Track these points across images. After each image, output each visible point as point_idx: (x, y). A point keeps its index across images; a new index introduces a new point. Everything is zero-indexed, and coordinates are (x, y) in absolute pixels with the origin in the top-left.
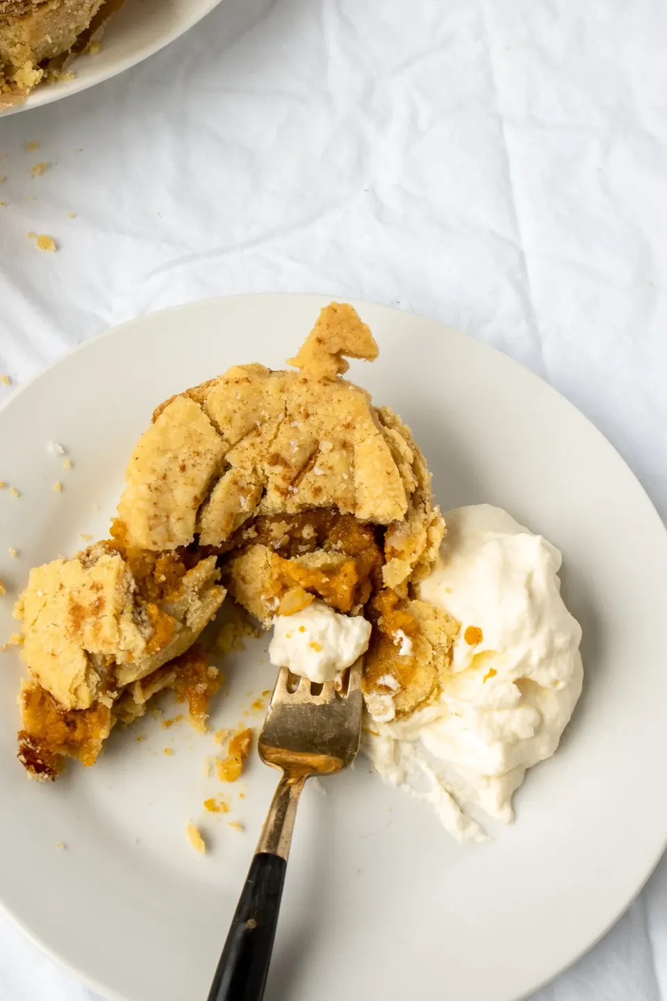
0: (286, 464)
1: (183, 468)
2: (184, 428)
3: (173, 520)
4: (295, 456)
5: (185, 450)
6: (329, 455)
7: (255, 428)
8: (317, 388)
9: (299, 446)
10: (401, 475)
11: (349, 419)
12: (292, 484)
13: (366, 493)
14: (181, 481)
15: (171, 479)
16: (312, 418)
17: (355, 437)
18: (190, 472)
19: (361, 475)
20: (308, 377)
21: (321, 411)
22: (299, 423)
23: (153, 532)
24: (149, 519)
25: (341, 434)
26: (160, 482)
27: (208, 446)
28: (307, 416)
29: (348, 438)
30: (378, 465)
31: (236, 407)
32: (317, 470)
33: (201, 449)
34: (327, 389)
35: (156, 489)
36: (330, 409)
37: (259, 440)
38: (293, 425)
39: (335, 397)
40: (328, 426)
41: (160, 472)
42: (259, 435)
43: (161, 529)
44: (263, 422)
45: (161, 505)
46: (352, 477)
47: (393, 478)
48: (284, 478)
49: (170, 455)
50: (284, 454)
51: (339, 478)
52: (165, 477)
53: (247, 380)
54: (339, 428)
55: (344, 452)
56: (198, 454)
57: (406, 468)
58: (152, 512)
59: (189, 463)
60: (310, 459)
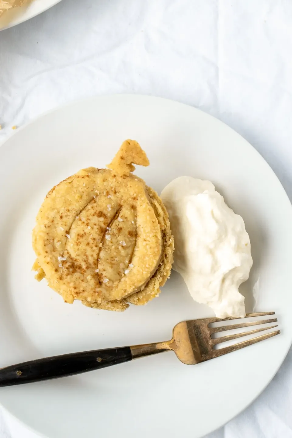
0: (105, 216)
1: (61, 217)
2: (63, 198)
3: (55, 241)
4: (109, 212)
5: (63, 209)
6: (126, 212)
7: (93, 199)
8: (120, 179)
9: (112, 208)
10: (159, 223)
11: (135, 195)
12: (108, 226)
13: (142, 230)
14: (60, 223)
15: (55, 222)
16: (117, 194)
17: (138, 204)
18: (64, 219)
19: (140, 221)
20: (116, 174)
21: (122, 190)
22: (112, 196)
23: (46, 247)
24: (44, 241)
25: (131, 202)
26: (50, 224)
27: (74, 207)
28: (116, 193)
29: (135, 204)
30: (148, 217)
31: (83, 190)
32: (120, 219)
33: (70, 208)
34: (125, 180)
35: (49, 227)
36: (126, 190)
37: (95, 205)
38: (109, 197)
39: (129, 184)
40: (125, 198)
41: (51, 219)
42: (95, 202)
43: (50, 246)
44: (97, 196)
45: (50, 235)
46: (136, 223)
47: (155, 224)
48: (104, 223)
49: (56, 211)
50: (105, 212)
51: (130, 223)
52: (53, 221)
53: (88, 176)
54: (130, 199)
55: (132, 210)
56: (68, 211)
57: (161, 219)
58: (46, 238)
59: (64, 215)
60: (117, 213)
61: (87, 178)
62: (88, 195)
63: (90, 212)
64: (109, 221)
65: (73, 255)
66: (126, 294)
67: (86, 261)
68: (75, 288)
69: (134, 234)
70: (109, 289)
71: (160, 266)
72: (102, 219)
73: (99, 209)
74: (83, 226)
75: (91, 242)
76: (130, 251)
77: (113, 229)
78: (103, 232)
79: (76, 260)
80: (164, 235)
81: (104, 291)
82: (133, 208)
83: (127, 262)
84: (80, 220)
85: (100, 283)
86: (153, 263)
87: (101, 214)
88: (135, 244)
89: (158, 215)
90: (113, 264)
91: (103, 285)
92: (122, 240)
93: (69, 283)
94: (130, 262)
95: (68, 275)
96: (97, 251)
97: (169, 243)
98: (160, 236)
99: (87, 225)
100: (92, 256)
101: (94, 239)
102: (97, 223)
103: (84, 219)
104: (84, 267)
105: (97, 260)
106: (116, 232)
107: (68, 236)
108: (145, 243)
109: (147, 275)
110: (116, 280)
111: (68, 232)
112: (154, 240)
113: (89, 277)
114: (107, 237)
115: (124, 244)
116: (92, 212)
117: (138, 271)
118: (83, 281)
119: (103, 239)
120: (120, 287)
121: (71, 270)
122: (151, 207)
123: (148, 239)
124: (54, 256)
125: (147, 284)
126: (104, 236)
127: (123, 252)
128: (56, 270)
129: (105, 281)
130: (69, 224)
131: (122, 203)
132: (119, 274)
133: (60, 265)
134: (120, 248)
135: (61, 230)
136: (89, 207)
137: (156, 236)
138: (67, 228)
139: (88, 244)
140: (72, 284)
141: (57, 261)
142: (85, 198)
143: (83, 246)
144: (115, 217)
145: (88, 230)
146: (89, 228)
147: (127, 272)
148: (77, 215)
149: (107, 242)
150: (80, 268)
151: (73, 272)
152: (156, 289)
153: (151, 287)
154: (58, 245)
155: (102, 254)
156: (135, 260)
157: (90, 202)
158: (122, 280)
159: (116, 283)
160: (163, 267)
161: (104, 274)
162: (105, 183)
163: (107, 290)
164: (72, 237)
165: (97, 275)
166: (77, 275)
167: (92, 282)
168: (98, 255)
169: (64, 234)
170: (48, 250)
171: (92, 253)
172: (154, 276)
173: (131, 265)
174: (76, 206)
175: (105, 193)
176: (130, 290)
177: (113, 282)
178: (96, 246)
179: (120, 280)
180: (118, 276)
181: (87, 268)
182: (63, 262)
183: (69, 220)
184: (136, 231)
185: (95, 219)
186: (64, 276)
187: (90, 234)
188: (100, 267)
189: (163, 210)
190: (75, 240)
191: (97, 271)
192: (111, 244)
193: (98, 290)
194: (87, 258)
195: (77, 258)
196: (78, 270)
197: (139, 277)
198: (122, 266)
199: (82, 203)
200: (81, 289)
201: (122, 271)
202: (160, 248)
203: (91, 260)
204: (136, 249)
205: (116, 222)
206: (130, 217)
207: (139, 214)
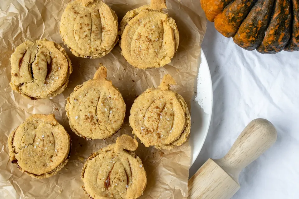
0: (159, 108)
1: (141, 110)
2: (141, 102)
3: (139, 121)
4: (161, 107)
5: (141, 107)
6: (168, 105)
7: (154, 101)
8: (164, 92)
9: (162, 104)
10: (183, 109)
11: (171, 98)
12: (161, 112)
13: (176, 113)
14: (140, 113)
15: (138, 112)
16: (164, 98)
17: (173, 101)
19: (175, 109)
20: (162, 90)
21: (165, 96)
22: (162, 100)
23: (135, 124)
24: (134, 121)
25: (170, 101)
26: (136, 114)
27: (146, 106)
28: (163, 98)
29: (171, 102)
30: (178, 107)
31: (149, 98)
32: (166, 109)
33: (144, 106)
34: (166, 92)
36: (167, 96)
38: (160, 100)
39: (168, 93)
40: (167, 100)
41: (136, 111)
42: (155, 103)
43: (137, 123)
44: (155, 100)
45: (137, 118)
46: (173, 109)
47: (181, 110)
48: (159, 111)
49: (138, 108)
50: (159, 106)
51: (170, 110)
52: (137, 112)
53: (150, 92)
54: (169, 100)
55: (171, 105)
57: (183, 107)
59: (142, 109)
60: (164, 106)
61: (150, 93)
62: (151, 100)
63: (152, 107)
64: (161, 110)
65: (147, 126)
66: (171, 141)
67: (153, 128)
68: (149, 140)
69: (172, 115)
70: (164, 139)
71: (185, 128)
72: (158, 110)
73: (156, 105)
74: (150, 113)
75: (154, 120)
76: (171, 122)
77: (163, 113)
78: (159, 115)
79: (148, 128)
80: (186, 115)
81: (161, 141)
82: (171, 103)
83: (171, 127)
84: (149, 111)
85: (160, 137)
86: (181, 127)
87: (157, 108)
88: (174, 119)
89: (182, 106)
90: (165, 129)
91: (161, 138)
92: (168, 118)
93: (146, 138)
94: (172, 127)
95: (146, 135)
96: (157, 124)
97: (188, 117)
98: (183, 114)
99: (152, 113)
100: (155, 126)
101: (155, 118)
102: (156, 111)
103: (150, 110)
104: (152, 131)
105: (158, 127)
106: (164, 114)
107: (144, 118)
108: (177, 119)
109: (179, 132)
110: (167, 136)
111: (144, 117)
112: (181, 117)
113: (155, 135)
114: (161, 117)
115: (169, 120)
116: (154, 107)
117: (176, 131)
118: (152, 137)
119: (159, 118)
120: (168, 138)
121: (147, 132)
122: (179, 103)
123: (179, 116)
124: (139, 127)
125: (180, 136)
126: (159, 117)
127: (168, 123)
128: (140, 133)
129: (162, 136)
130: (144, 113)
131: (166, 102)
132: (168, 132)
133: (142, 131)
134: (167, 121)
135: (141, 116)
136: (152, 105)
137: (182, 115)
138: (144, 115)
139: (153, 121)
140: (148, 139)
141: (141, 129)
142: (150, 101)
143: (151, 122)
144: (163, 108)
145: (152, 115)
146: (153, 114)
147: (171, 131)
148: (147, 109)
149: (161, 119)
150: (150, 131)
151: (148, 133)
152: (184, 138)
153: (182, 137)
154: (140, 122)
155: (159, 125)
156: (174, 126)
157: (152, 103)
158: (169, 135)
159: (167, 137)
160: (186, 128)
161: (161, 133)
162: (158, 94)
163: (163, 140)
164: (146, 118)
165: (158, 134)
166: (150, 134)
167: (156, 137)
168: (158, 125)
169: (142, 117)
170: (136, 125)
171: (155, 125)
172: (183, 132)
173: (173, 128)
174: (147, 105)
175: (158, 98)
176: (173, 139)
177: (165, 136)
178: (156, 121)
179: (168, 135)
180: (167, 134)
181: (154, 131)
182: (143, 130)
183: (144, 111)
184: (173, 114)
185: (155, 110)
186: (144, 135)
187: (153, 116)
188: (159, 130)
189: (184, 103)
190: (147, 120)
191: (158, 132)
192: (163, 120)
193: (159, 140)
194: (153, 127)
195: (149, 127)
196: (150, 133)
197: (176, 133)
198: (168, 129)
199: (149, 103)
200: (152, 140)
201: (169, 131)
202: (184, 120)
203: (155, 128)
204: (174, 121)
205: (164, 110)
206: (170, 108)
207: (174, 106)
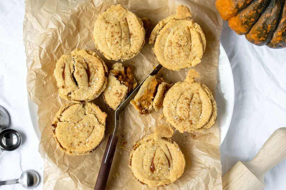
61: (178, 86)
62: (180, 92)
63: (182, 99)
64: (190, 100)
65: (180, 115)
66: (202, 125)
67: (185, 117)
68: (183, 127)
69: (200, 103)
70: (196, 125)
71: (212, 112)
72: (187, 100)
73: (185, 97)
74: (181, 104)
75: (185, 109)
76: (200, 109)
77: (192, 103)
78: (189, 105)
79: (181, 117)
80: (212, 101)
81: (194, 126)
82: (198, 93)
83: (200, 113)
84: (179, 102)
85: (192, 124)
86: (210, 112)
87: (186, 99)
88: (202, 106)
89: (207, 94)
90: (195, 116)
91: (193, 124)
92: (197, 106)
93: (180, 126)
94: (201, 113)
95: (179, 123)
96: (188, 112)
97: (214, 103)
98: (210, 102)
99: (182, 103)
100: (187, 114)
101: (186, 108)
102: (186, 102)
103: (181, 102)
104: (185, 119)
105: (189, 115)
106: (193, 104)
107: (176, 109)
108: (205, 105)
109: (208, 117)
110: (197, 121)
111: (176, 108)
112: (208, 104)
113: (187, 122)
114: (191, 106)
115: (198, 108)
116: (183, 98)
117: (205, 116)
118: (185, 124)
119: (189, 108)
120: (199, 123)
121: (180, 121)
122: (205, 92)
123: (206, 104)
124: (173, 117)
125: (209, 120)
126: (189, 106)
127: (198, 110)
128: (175, 122)
129: (193, 122)
130: (175, 105)
131: (193, 93)
132: (198, 118)
133: (176, 120)
134: (196, 109)
135: (173, 107)
136: (181, 97)
137: (209, 102)
138: (175, 106)
139: (184, 110)
140: (182, 126)
141: (174, 119)
142: (179, 94)
143: (182, 112)
144: (192, 98)
145: (183, 105)
146: (183, 104)
147: (201, 117)
148: (178, 101)
149: (191, 108)
150: (183, 119)
151: (181, 122)
152: (213, 121)
153: (211, 121)
154: (173, 113)
155: (190, 113)
156: (203, 112)
157: (181, 94)
158: (200, 120)
159: (198, 122)
160: (213, 113)
161: (192, 120)
162: (185, 87)
163: (195, 126)
164: (178, 109)
165: (190, 120)
166: (183, 122)
167: (189, 124)
168: (189, 113)
169: (175, 109)
170: (170, 116)
171: (186, 114)
172: (211, 116)
173: (202, 114)
174: (177, 97)
175: (186, 90)
176: (203, 124)
177: (196, 122)
178: (187, 111)
179: (199, 121)
180: (198, 120)
181: (186, 119)
182: (177, 119)
183: (175, 103)
184: (201, 102)
185: (185, 101)
186: (178, 124)
187: (184, 107)
188: (191, 118)
189: (209, 91)
190: (179, 110)
191: (190, 119)
192: (193, 109)
193: (191, 126)
194: (185, 116)
195: (181, 116)
196: (183, 121)
197: (206, 118)
198: (198, 115)
199: (179, 96)
200: (185, 127)
201: (199, 117)
202: (211, 106)
203: (187, 116)
204: (202, 108)
205: (192, 100)
206: (198, 97)
207: (200, 95)
